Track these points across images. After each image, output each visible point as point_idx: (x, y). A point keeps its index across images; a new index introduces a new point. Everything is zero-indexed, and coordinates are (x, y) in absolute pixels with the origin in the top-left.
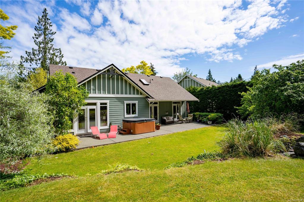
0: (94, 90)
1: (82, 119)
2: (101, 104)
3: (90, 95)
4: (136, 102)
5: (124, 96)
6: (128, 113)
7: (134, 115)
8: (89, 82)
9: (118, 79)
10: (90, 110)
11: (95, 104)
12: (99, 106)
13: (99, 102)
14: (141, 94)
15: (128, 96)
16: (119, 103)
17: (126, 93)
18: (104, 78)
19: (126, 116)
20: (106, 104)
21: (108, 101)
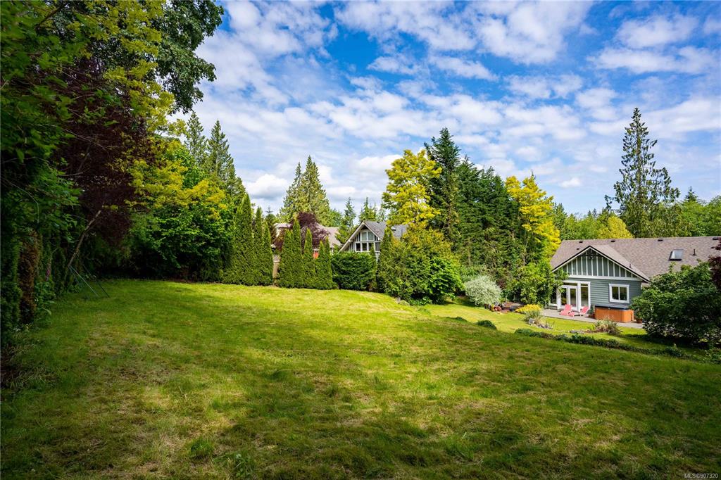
0: (575, 271)
1: (564, 295)
2: (582, 285)
3: (570, 276)
4: (627, 286)
5: (609, 278)
6: (615, 296)
7: (623, 301)
8: (570, 264)
9: (600, 260)
10: (571, 289)
11: (576, 285)
12: (579, 287)
13: (579, 283)
14: (634, 276)
15: (614, 278)
16: (601, 286)
17: (611, 275)
18: (584, 260)
19: (612, 300)
20: (587, 285)
21: (589, 283)
